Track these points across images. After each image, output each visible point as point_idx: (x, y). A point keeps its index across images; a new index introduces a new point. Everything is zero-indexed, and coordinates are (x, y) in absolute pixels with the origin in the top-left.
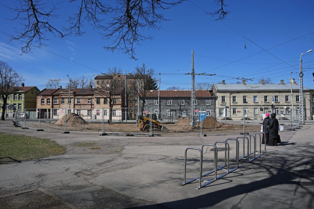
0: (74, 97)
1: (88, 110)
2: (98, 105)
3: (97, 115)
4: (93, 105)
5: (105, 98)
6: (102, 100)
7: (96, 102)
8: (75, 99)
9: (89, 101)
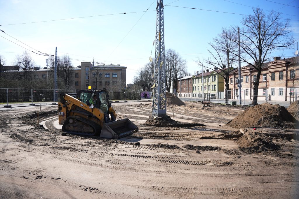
0: (251, 74)
1: (264, 89)
2: (273, 82)
3: (272, 95)
4: (268, 82)
5: (281, 72)
6: (277, 75)
7: (270, 78)
8: (252, 76)
9: (264, 77)
